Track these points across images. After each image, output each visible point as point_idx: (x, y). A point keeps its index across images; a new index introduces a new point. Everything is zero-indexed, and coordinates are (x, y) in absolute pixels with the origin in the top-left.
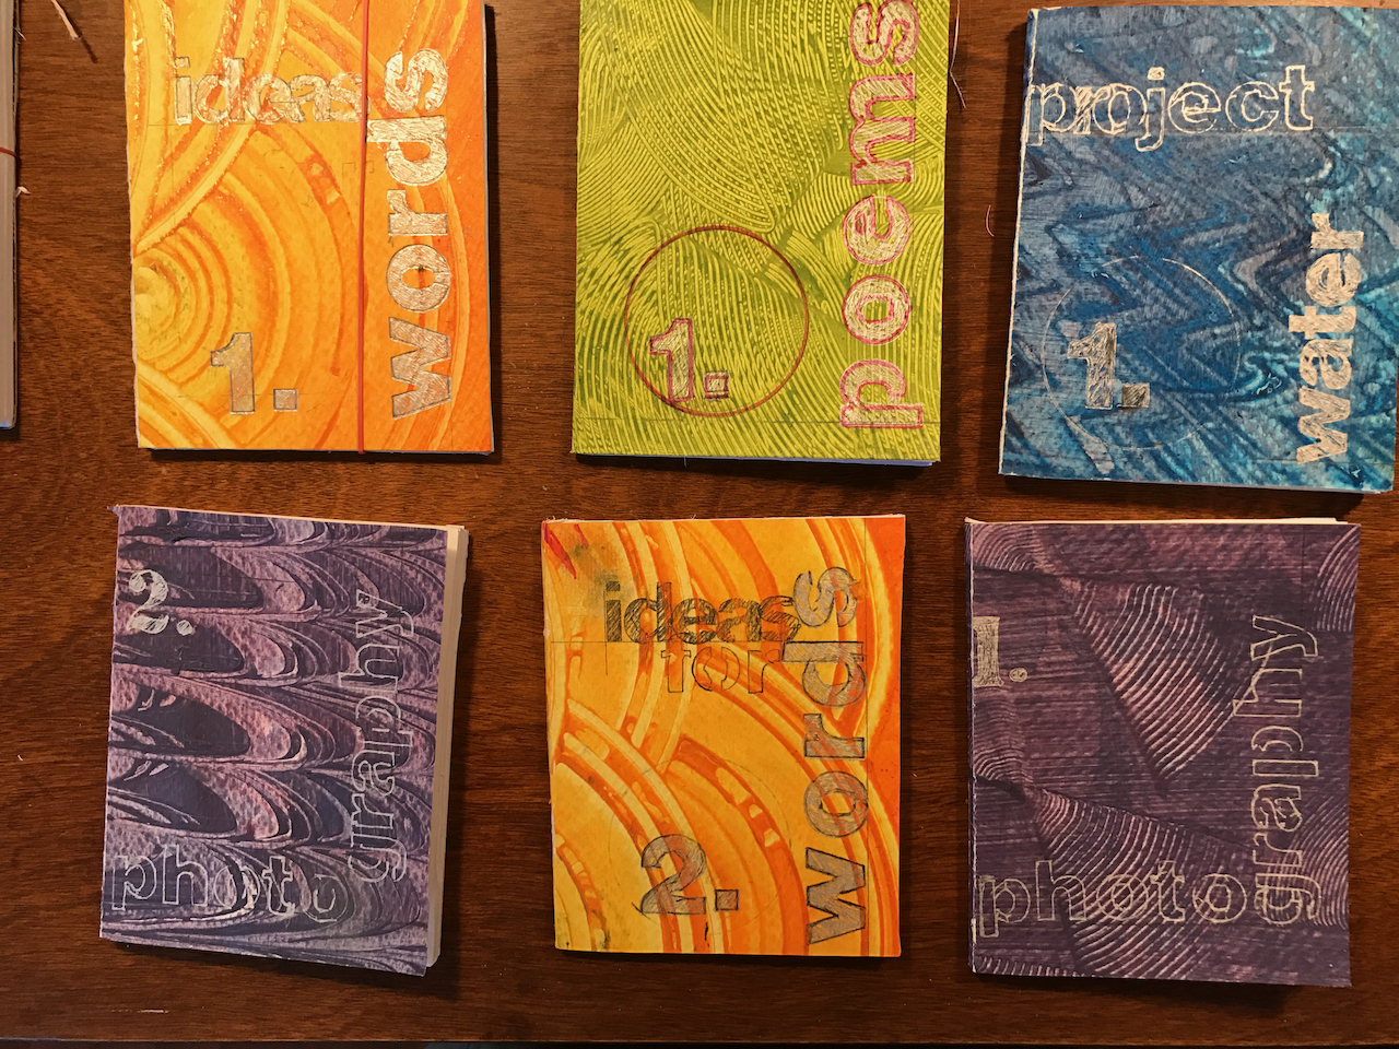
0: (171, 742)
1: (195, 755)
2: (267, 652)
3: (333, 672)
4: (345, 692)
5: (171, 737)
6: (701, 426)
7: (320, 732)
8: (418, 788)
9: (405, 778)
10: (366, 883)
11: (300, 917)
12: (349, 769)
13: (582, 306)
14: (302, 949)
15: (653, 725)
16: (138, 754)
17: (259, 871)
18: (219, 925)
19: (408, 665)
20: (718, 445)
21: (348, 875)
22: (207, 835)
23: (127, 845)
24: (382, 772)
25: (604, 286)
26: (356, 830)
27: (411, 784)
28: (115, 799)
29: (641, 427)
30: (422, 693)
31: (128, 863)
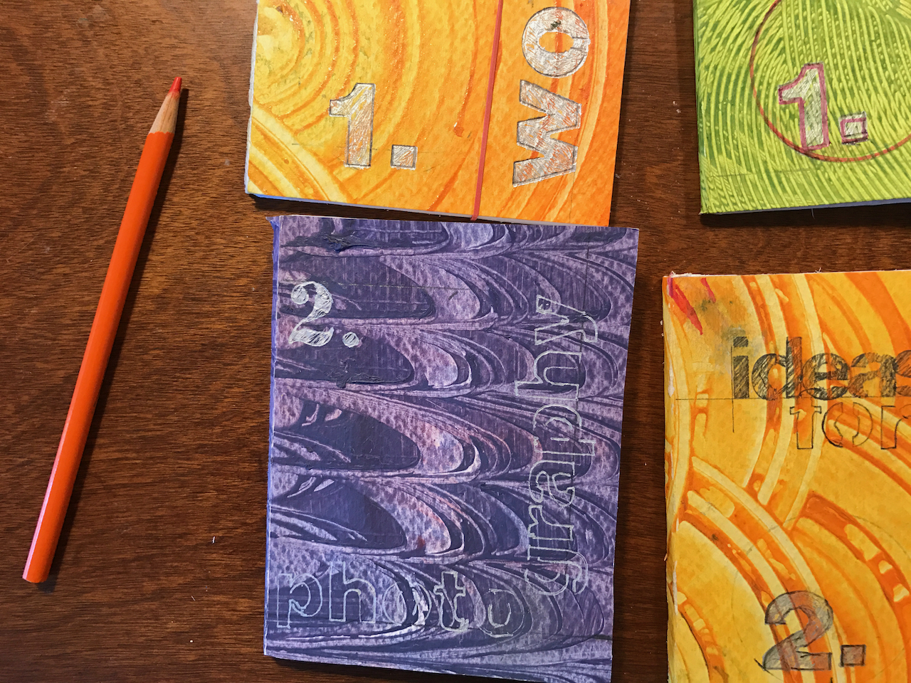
0: (337, 457)
1: (363, 470)
2: (439, 362)
3: (510, 380)
4: (522, 401)
5: (337, 452)
6: (840, 172)
7: (495, 442)
8: (601, 499)
9: (586, 488)
10: (544, 597)
11: (475, 631)
12: (526, 479)
13: (706, 62)
14: (476, 665)
15: (781, 482)
16: (303, 471)
17: (430, 586)
18: (388, 642)
19: (590, 371)
20: (861, 190)
21: (524, 589)
22: (375, 552)
23: (291, 563)
24: (561, 482)
25: (727, 38)
26: (532, 542)
27: (593, 495)
28: (279, 516)
29: (775, 179)
30: (606, 401)
31: (292, 581)
